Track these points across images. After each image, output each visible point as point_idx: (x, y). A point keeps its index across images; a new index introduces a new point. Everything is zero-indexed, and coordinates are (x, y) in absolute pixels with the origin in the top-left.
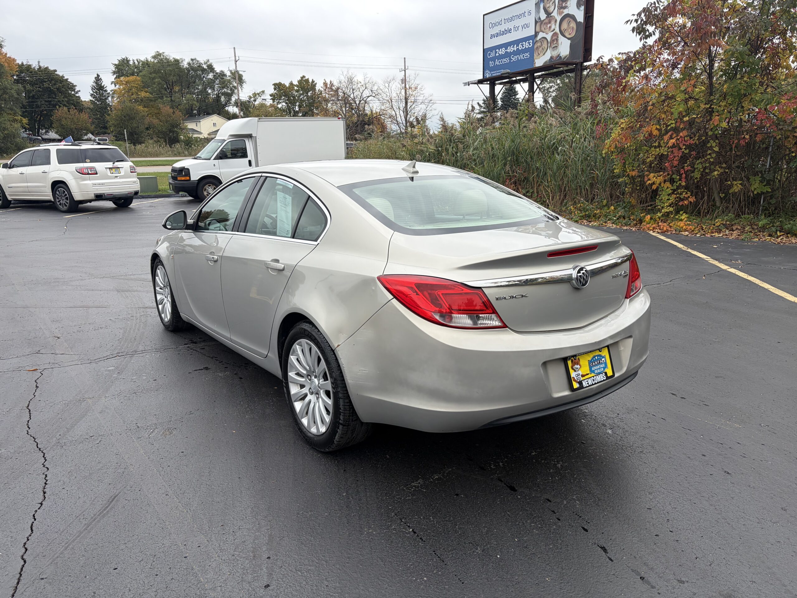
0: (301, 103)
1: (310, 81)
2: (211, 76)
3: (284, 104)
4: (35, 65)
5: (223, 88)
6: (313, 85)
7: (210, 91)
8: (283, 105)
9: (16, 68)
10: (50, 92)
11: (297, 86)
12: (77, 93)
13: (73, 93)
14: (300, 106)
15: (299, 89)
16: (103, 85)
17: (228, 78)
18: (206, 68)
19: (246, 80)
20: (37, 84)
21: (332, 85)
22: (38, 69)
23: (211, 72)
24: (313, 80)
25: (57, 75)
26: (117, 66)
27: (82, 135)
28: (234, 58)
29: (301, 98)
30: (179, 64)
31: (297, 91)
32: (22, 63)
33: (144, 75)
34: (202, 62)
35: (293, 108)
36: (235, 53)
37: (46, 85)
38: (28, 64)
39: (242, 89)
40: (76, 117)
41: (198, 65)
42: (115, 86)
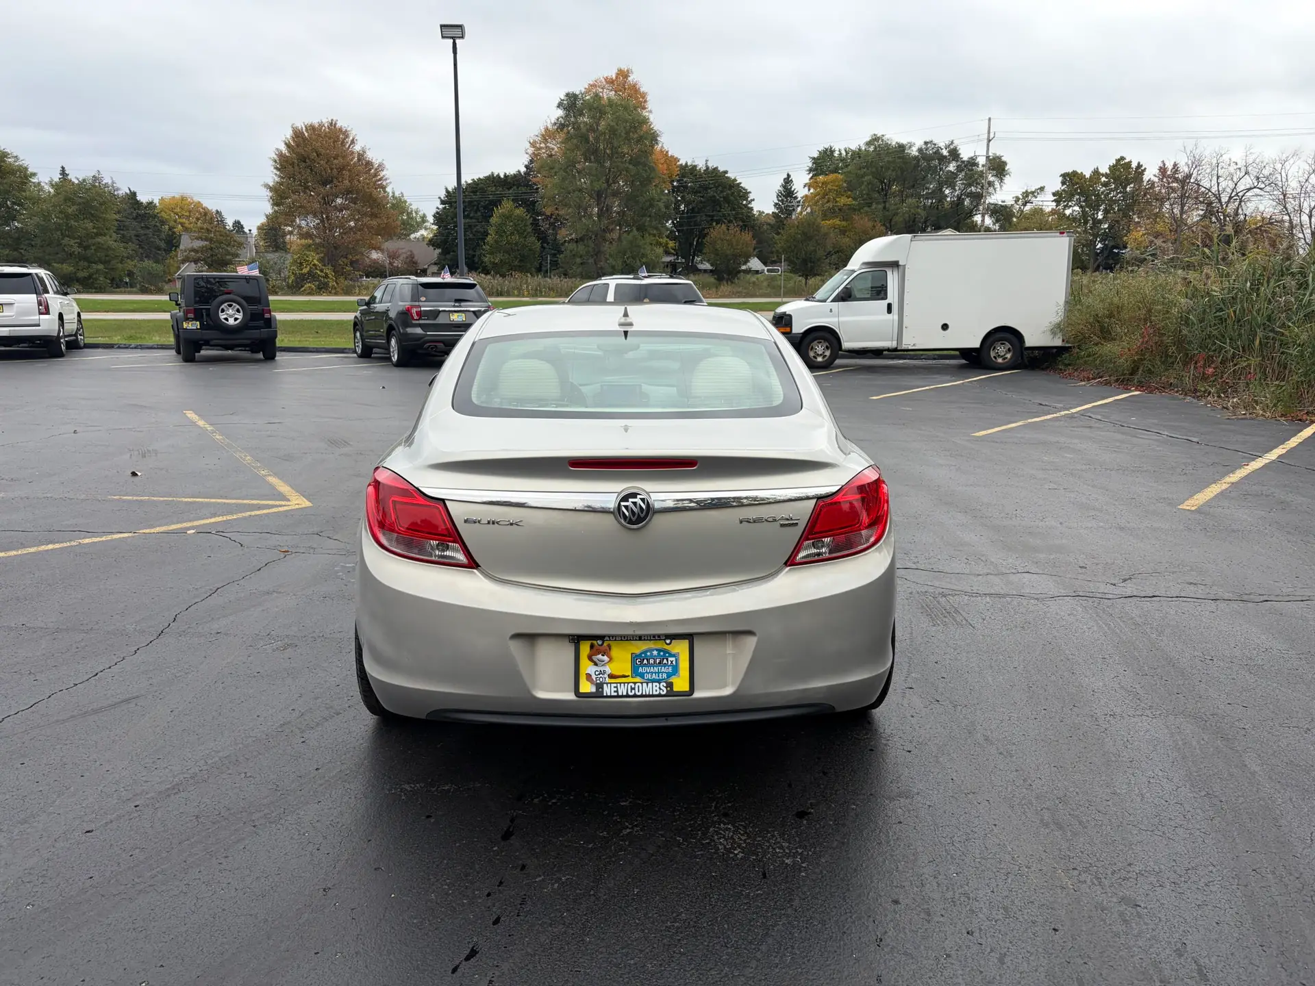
0: (1111, 206)
1: (1134, 165)
2: (952, 167)
3: (1077, 208)
4: (701, 165)
5: (970, 185)
6: (1140, 170)
7: (947, 192)
8: (1073, 211)
9: (677, 171)
10: (714, 202)
11: (1106, 175)
12: (750, 202)
13: (745, 202)
14: (1106, 212)
15: (1109, 181)
16: (792, 189)
17: (980, 168)
18: (947, 154)
19: (1011, 170)
20: (700, 192)
21: (1177, 170)
22: (705, 170)
23: (953, 160)
24: (1139, 163)
25: (728, 178)
26: (815, 161)
27: (740, 264)
28: (986, 136)
29: (1112, 197)
30: (904, 150)
31: (1105, 185)
32: (686, 164)
33: (850, 172)
34: (942, 145)
35: (1093, 214)
36: (989, 127)
37: (711, 193)
38: (694, 164)
39: (1001, 186)
40: (737, 238)
41: (934, 151)
42: (809, 190)
